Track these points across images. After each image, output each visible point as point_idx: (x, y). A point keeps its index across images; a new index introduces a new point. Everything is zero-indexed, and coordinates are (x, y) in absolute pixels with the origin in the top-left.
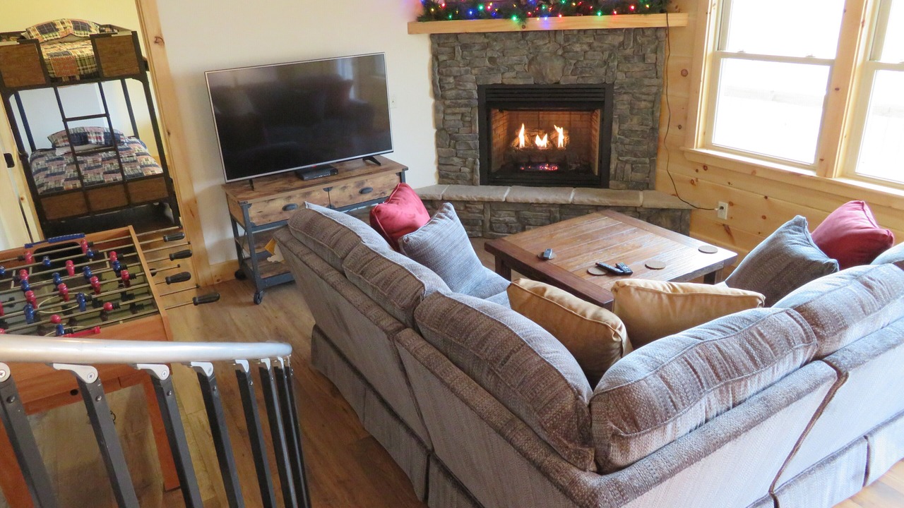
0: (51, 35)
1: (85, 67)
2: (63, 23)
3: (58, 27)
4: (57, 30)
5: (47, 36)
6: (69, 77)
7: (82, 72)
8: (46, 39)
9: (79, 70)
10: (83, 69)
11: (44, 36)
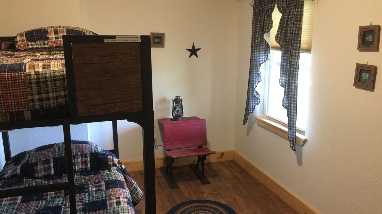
0: (38, 43)
1: (44, 96)
2: (56, 32)
3: (49, 36)
4: (47, 39)
5: (33, 43)
6: (12, 114)
7: (37, 105)
8: (30, 47)
9: (33, 101)
10: (41, 100)
11: (29, 43)
